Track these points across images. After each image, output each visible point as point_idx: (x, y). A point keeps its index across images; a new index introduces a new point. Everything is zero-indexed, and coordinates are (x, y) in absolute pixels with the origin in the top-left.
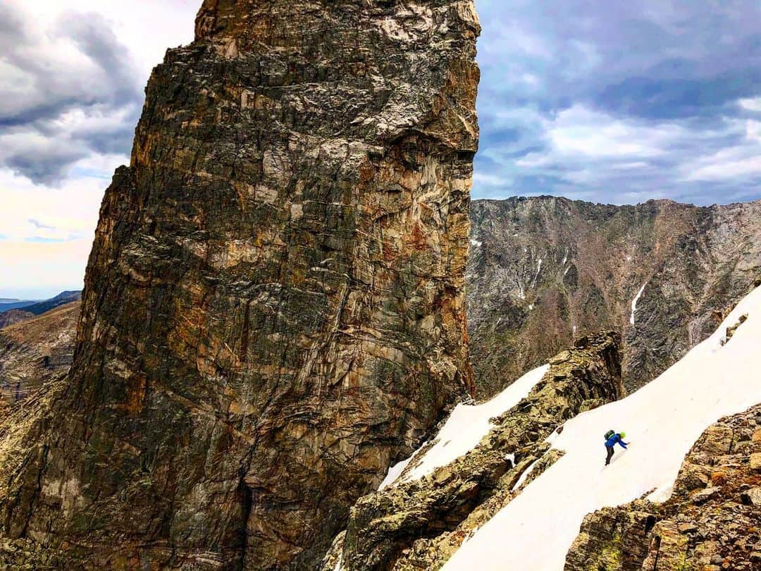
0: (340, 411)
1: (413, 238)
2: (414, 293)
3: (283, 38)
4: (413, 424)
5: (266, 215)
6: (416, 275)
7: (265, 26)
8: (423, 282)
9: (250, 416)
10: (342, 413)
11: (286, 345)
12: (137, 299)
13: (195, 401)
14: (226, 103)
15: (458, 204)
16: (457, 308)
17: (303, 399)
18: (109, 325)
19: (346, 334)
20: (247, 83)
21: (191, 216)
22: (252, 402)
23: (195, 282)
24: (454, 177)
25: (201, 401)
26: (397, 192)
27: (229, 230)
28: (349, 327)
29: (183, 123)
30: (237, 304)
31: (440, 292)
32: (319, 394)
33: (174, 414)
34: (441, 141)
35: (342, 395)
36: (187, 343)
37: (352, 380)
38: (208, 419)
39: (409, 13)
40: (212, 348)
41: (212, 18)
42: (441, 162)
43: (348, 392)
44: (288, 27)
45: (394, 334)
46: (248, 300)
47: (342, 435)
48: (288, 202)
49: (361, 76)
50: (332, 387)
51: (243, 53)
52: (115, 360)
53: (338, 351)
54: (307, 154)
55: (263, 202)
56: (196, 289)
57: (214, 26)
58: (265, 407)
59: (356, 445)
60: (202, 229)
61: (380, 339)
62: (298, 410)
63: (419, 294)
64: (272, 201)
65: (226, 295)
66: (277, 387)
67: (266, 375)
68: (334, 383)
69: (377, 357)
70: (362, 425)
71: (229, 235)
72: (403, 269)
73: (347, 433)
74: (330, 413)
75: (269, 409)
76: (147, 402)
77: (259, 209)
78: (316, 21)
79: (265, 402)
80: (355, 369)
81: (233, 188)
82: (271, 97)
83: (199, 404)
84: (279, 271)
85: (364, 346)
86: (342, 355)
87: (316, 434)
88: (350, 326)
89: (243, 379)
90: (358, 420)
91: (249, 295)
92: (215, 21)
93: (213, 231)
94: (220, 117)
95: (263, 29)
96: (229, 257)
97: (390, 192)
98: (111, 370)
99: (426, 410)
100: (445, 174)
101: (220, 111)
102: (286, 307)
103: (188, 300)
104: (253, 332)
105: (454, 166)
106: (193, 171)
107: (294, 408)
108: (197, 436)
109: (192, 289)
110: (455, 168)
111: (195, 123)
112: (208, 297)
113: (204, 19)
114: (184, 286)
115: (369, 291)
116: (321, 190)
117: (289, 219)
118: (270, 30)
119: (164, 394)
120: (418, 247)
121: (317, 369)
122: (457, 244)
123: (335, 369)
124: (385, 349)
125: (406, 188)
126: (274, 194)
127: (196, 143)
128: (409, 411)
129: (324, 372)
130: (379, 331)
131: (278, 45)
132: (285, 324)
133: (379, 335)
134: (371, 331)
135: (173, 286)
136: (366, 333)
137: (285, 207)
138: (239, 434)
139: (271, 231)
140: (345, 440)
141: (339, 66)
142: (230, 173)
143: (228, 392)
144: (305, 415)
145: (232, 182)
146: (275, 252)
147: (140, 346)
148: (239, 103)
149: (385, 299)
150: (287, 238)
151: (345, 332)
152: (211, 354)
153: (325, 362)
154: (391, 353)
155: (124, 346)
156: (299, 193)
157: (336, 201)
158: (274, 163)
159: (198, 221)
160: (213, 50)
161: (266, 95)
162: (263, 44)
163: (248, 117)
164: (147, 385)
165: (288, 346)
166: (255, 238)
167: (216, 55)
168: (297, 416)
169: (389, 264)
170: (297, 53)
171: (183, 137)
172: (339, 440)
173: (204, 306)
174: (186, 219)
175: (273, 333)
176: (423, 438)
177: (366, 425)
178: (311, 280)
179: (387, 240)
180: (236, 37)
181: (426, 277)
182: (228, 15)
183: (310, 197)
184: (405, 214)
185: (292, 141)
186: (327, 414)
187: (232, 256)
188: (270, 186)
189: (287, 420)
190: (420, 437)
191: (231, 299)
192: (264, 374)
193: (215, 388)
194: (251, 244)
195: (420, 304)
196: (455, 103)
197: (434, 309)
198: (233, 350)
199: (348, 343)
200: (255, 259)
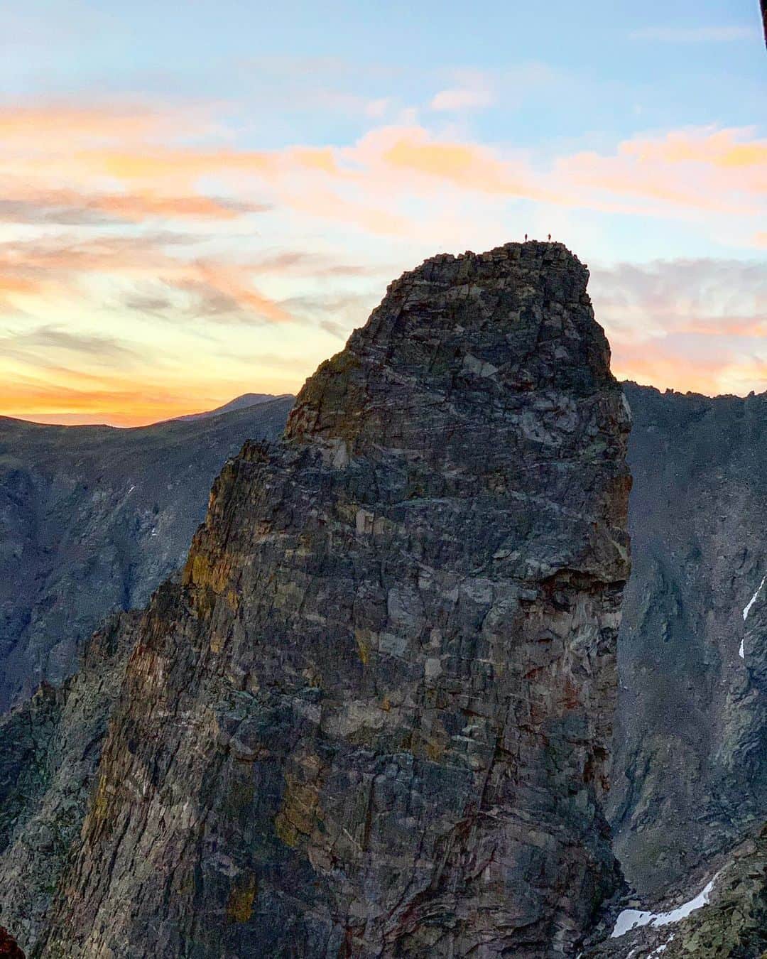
0: (479, 910)
1: (565, 695)
2: (567, 763)
3: (400, 437)
4: (566, 924)
5: (393, 670)
6: (568, 741)
7: (378, 422)
8: (576, 750)
9: (375, 920)
10: (482, 913)
11: (422, 832)
12: (242, 776)
13: (309, 901)
14: (338, 526)
15: (607, 643)
16: (606, 776)
17: (436, 897)
18: (206, 809)
19: (488, 817)
20: (363, 500)
21: (299, 670)
22: (379, 902)
23: (309, 754)
24: (604, 611)
25: (315, 902)
26: (548, 640)
27: (349, 688)
28: (492, 808)
29: (287, 551)
30: (360, 780)
31: (590, 757)
32: (454, 891)
33: (285, 919)
34: (597, 578)
35: (481, 891)
36: (297, 829)
37: (494, 872)
38: (323, 923)
39: (548, 404)
40: (329, 835)
41: (315, 413)
42: (591, 595)
43: (490, 887)
44: (406, 423)
45: (544, 815)
46: (374, 775)
47: (482, 940)
48: (421, 655)
49: (500, 493)
50: (469, 880)
51: (356, 461)
52: (218, 853)
53: (479, 838)
54: (444, 595)
55: (389, 654)
56: (311, 762)
57: (318, 422)
58: (395, 909)
59: (498, 952)
60: (313, 686)
61: (528, 822)
62: (430, 910)
63: (572, 765)
64: (400, 653)
65: (346, 769)
66: (412, 882)
67: (398, 868)
68: (473, 876)
69: (524, 843)
70: (507, 927)
71: (347, 693)
72: (553, 735)
73: (487, 938)
74: (466, 913)
75: (400, 910)
76: (256, 905)
77: (385, 662)
78: (441, 416)
79: (395, 902)
80: (497, 859)
81: (351, 635)
82: (394, 520)
83: (314, 905)
84: (409, 739)
85: (508, 830)
86: (483, 842)
87: (451, 939)
88: (494, 806)
89: (367, 873)
90: (501, 921)
91: (374, 770)
92: (318, 416)
93: (328, 689)
94: (331, 543)
95: (376, 426)
96: (349, 722)
97: (540, 641)
98: (214, 867)
99: (582, 908)
100: (594, 609)
101: (331, 536)
102: (420, 784)
103: (301, 776)
104: (379, 815)
105: (604, 597)
106: (301, 612)
107: (426, 908)
108: (312, 944)
109: (305, 763)
110: (605, 601)
111: (302, 552)
112: (324, 771)
113: (303, 412)
114: (297, 759)
115: (514, 762)
116: (464, 642)
117: (423, 676)
118: (385, 427)
119: (274, 895)
120: (569, 706)
121: (454, 860)
122: (606, 693)
123: (475, 858)
124: (533, 834)
125: (556, 635)
126: (403, 643)
127: (305, 578)
128: (559, 909)
129: (461, 864)
130: (527, 812)
131: (394, 446)
132: (420, 807)
133: (527, 817)
134: (516, 811)
135: (283, 759)
136: (511, 814)
137: (417, 660)
138: (361, 942)
139: (401, 690)
140: (485, 947)
141: (473, 479)
142: (348, 617)
143: (347, 889)
144: (438, 917)
145: (350, 628)
146: (406, 715)
147: (248, 836)
148: (354, 525)
149: (533, 772)
150: (419, 699)
151: (488, 813)
152: (327, 843)
153: (464, 851)
154: (540, 838)
155: (229, 835)
156: (435, 643)
157: (483, 656)
158: (401, 605)
159: (309, 676)
160: (319, 455)
161: (388, 517)
162: (377, 446)
163: (366, 544)
164: (256, 884)
165: (425, 833)
166: (381, 699)
167: (322, 462)
168: (430, 917)
169: (537, 728)
170: (419, 458)
171: (288, 570)
172: (477, 945)
173: (318, 783)
174: (293, 673)
175: (406, 816)
176: (577, 940)
177: (511, 927)
178: (451, 752)
179: (535, 699)
180: (346, 438)
181: (579, 743)
182: (337, 410)
183: (450, 649)
184: (554, 666)
185: (423, 577)
186: (463, 915)
187: (352, 720)
188: (397, 633)
189: (418, 924)
190: (574, 940)
191: (352, 774)
192: (395, 868)
193: (331, 884)
194: (376, 705)
195: (574, 776)
196: (608, 525)
197: (586, 780)
198: (354, 837)
199: (491, 827)
200: (380, 725)
